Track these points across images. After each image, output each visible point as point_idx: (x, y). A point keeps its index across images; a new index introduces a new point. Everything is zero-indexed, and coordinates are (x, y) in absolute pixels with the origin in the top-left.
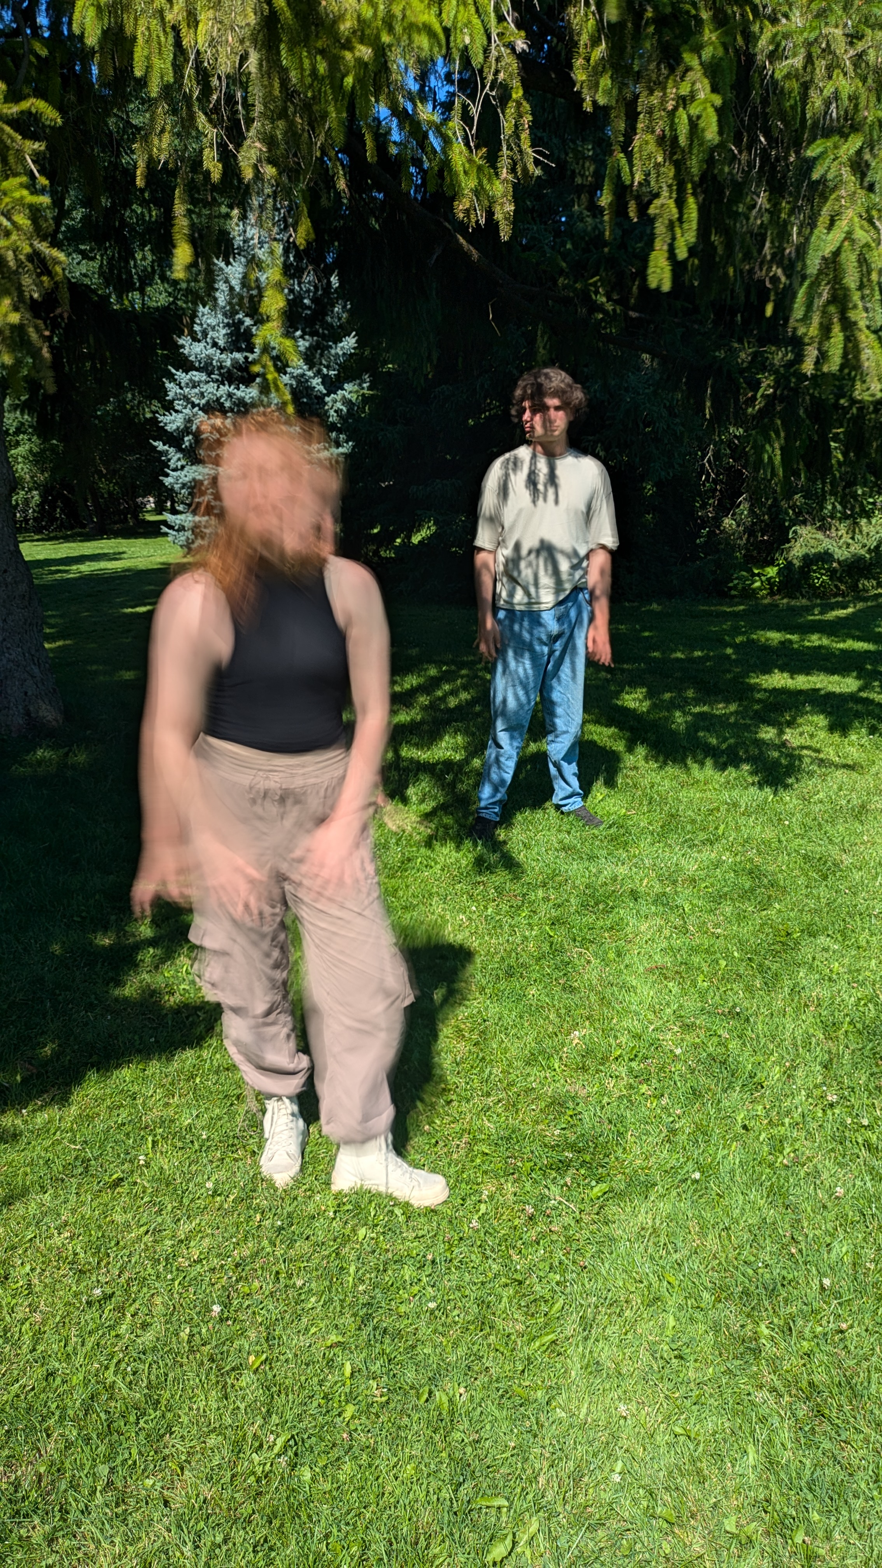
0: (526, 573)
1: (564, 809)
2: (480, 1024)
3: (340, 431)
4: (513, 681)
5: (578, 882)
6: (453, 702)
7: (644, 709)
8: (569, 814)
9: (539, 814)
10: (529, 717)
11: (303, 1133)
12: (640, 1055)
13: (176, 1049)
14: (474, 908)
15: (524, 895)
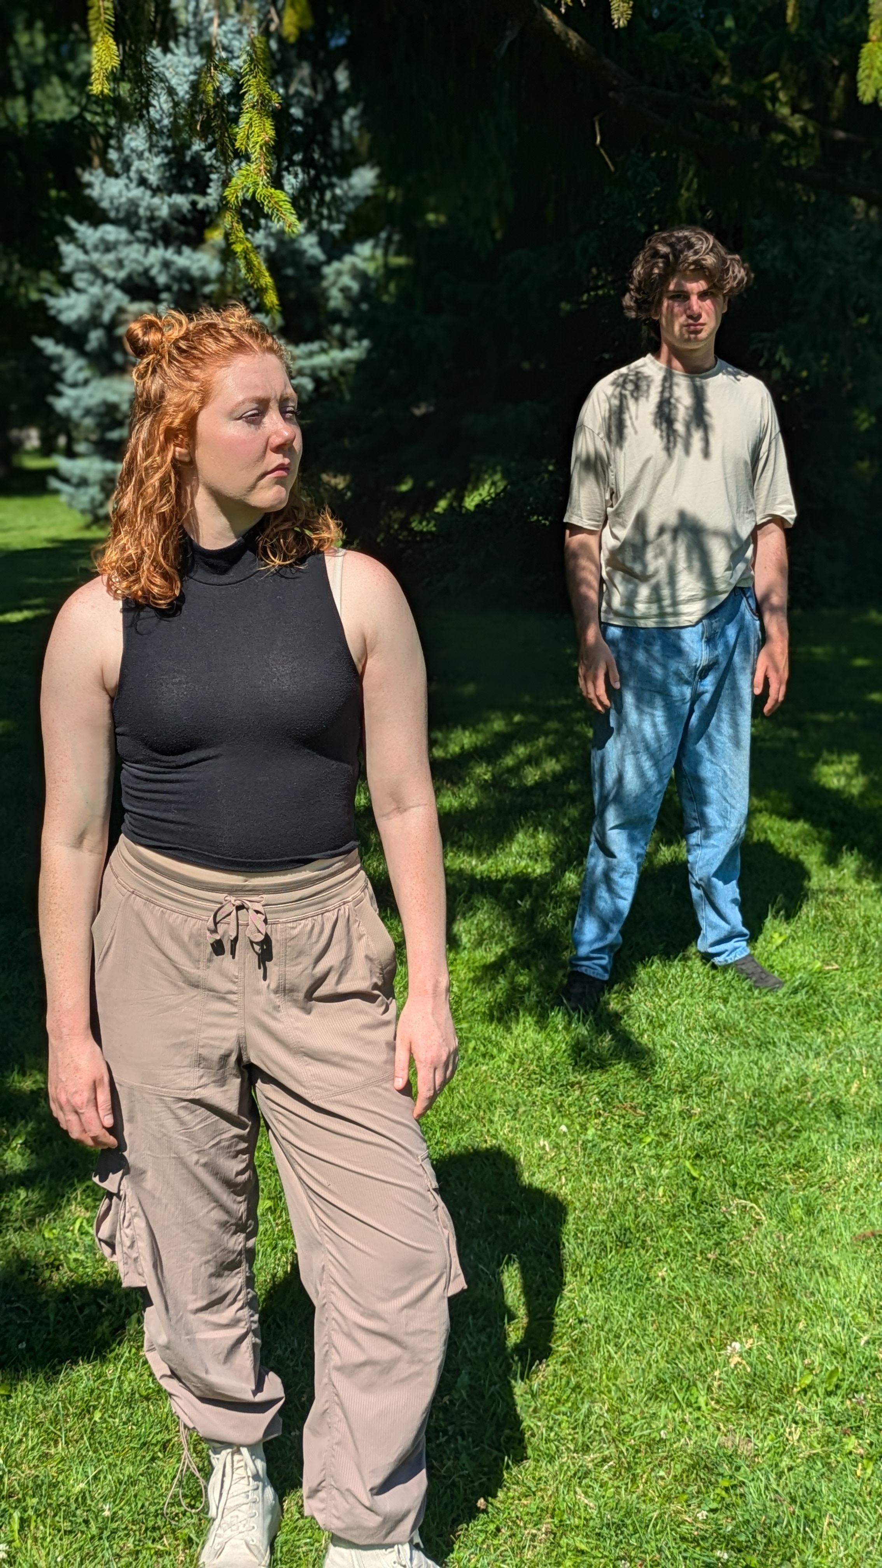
0: (655, 563)
1: (717, 960)
2: (572, 1327)
3: (346, 323)
4: (634, 744)
5: (740, 1086)
6: (532, 775)
7: (855, 791)
8: (726, 968)
9: (676, 968)
10: (658, 804)
11: (272, 1511)
12: (845, 1385)
13: (61, 1362)
14: (564, 1128)
15: (649, 1107)
